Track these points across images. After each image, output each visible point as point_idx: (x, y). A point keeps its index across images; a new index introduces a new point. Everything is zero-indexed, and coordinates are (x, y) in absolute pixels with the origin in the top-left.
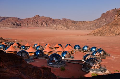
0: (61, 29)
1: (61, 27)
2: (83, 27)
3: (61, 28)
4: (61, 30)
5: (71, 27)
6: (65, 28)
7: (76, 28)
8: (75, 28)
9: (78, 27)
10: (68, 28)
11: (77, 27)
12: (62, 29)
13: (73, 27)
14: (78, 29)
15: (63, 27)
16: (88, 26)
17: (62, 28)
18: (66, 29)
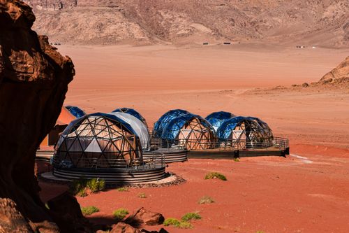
0: (94, 41)
1: (94, 20)
2: (290, 24)
3: (93, 34)
4: (98, 48)
5: (181, 24)
6: (136, 30)
7: (225, 31)
8: (218, 33)
9: (241, 20)
10: (158, 33)
11: (236, 28)
12: (110, 40)
13: (203, 28)
14: (241, 46)
15: (117, 25)
16: (328, 13)
17: (110, 29)
18: (138, 43)
